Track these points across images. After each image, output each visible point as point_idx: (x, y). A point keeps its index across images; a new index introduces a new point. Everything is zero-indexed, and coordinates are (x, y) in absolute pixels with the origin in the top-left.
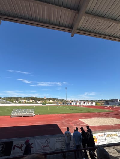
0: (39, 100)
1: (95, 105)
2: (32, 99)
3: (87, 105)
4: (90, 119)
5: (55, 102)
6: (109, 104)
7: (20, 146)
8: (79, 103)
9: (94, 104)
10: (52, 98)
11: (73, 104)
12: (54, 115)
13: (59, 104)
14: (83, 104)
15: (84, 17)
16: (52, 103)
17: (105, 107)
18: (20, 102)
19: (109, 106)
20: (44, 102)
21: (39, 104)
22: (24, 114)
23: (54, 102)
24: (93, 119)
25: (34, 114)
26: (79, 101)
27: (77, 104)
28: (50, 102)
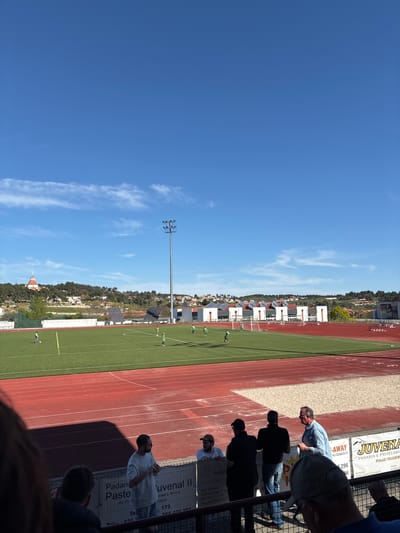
1: (326, 320)
3: (286, 319)
5: (102, 310)
6: (396, 312)
8: (240, 310)
9: (322, 314)
10: (83, 287)
11: (210, 314)
13: (126, 318)
14: (263, 317)
16: (81, 317)
17: (376, 327)
20: (26, 307)
23: (93, 308)
26: (241, 299)
27: (227, 317)
28: (72, 310)
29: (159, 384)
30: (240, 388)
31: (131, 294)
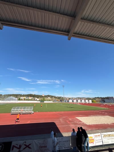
0: (38, 98)
1: (91, 103)
2: (31, 96)
3: (84, 102)
4: (86, 117)
5: (53, 100)
6: (105, 101)
7: (18, 147)
8: (76, 100)
9: (90, 101)
10: (50, 96)
11: (71, 101)
12: (52, 113)
13: (57, 101)
14: (80, 102)
15: (80, 22)
16: (50, 101)
17: (101, 104)
18: (19, 100)
19: (105, 103)
20: (42, 99)
21: (38, 101)
22: (23, 111)
24: (90, 117)
25: (33, 112)
26: (76, 98)
27: (73, 102)
28: (48, 99)
29: (62, 115)
30: (77, 117)
31: (58, 97)
